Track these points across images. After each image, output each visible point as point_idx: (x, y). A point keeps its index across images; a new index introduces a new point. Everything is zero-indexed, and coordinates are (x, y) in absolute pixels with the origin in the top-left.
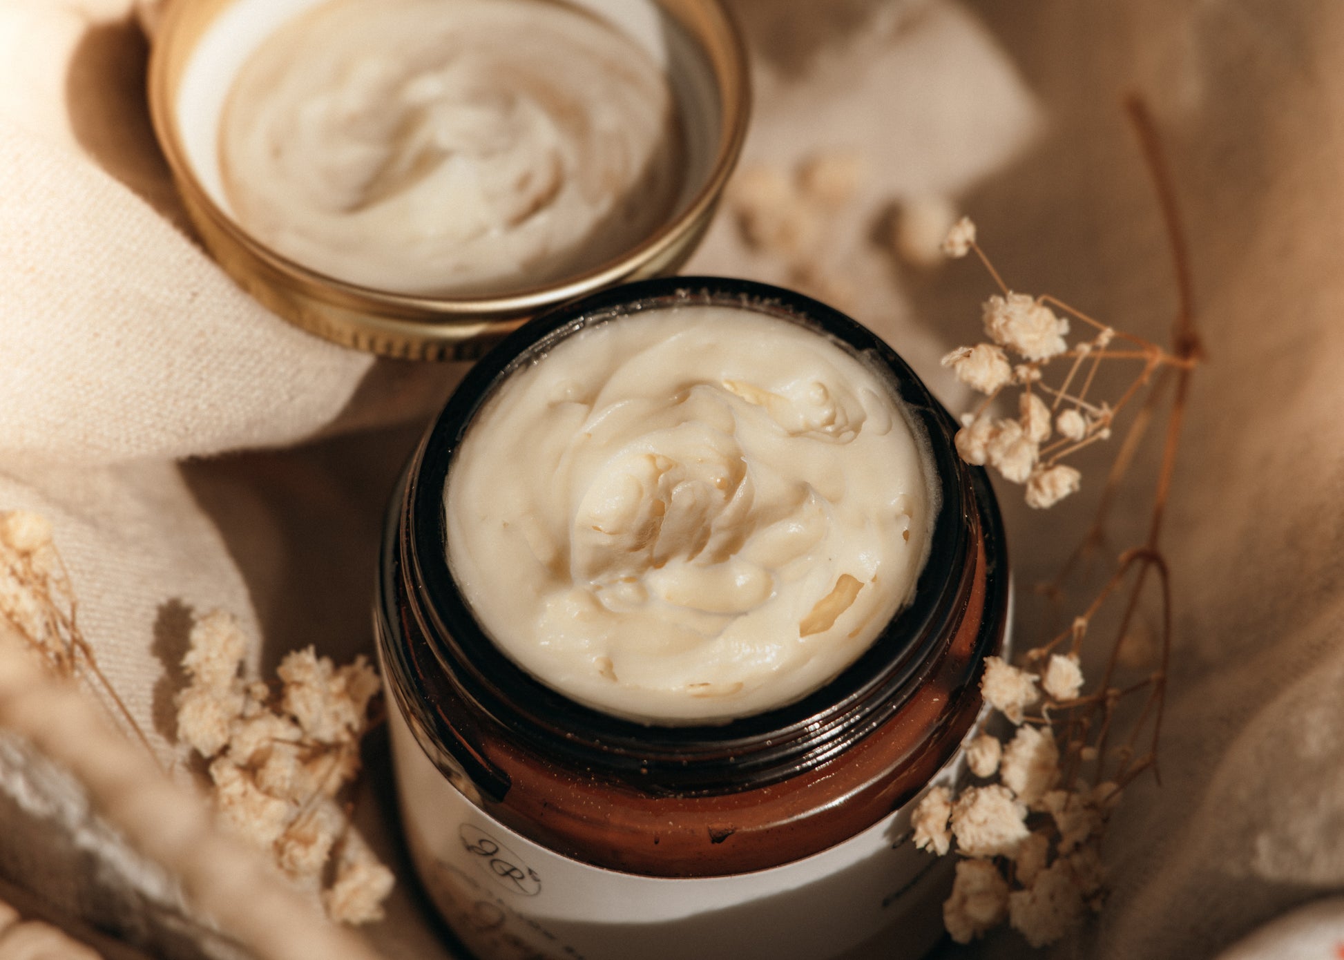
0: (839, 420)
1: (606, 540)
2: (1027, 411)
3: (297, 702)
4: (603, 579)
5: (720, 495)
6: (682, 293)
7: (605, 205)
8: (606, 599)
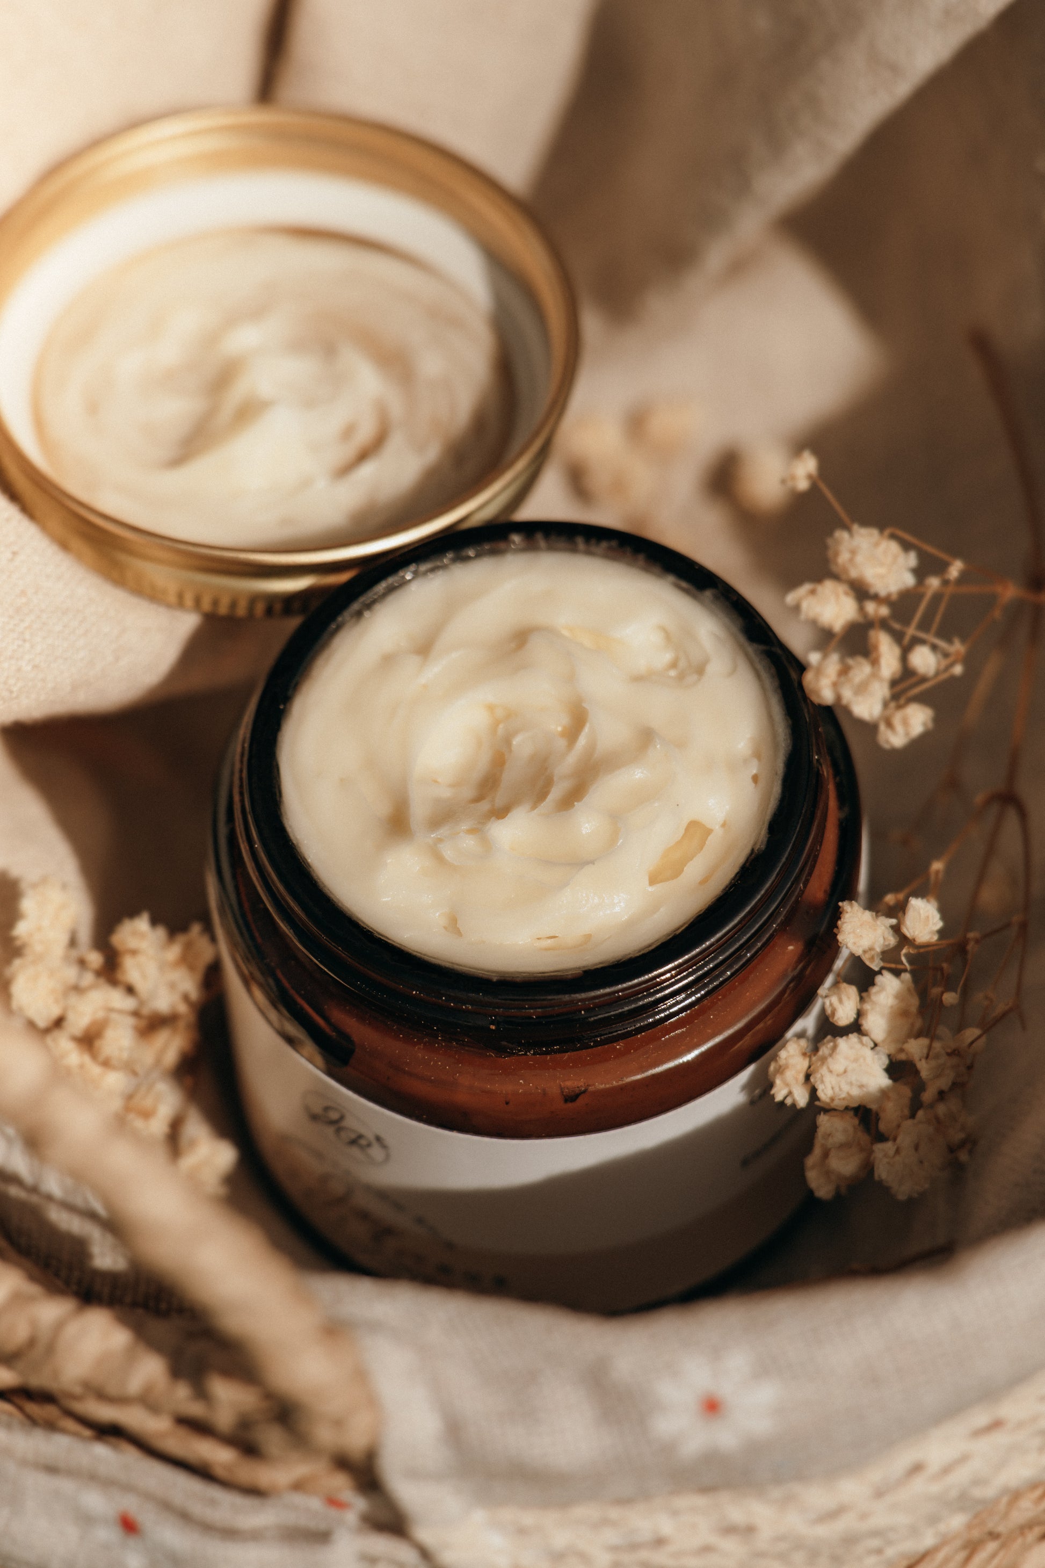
0: (682, 664)
1: (446, 793)
2: (876, 648)
3: (132, 970)
4: (443, 831)
5: (562, 743)
6: (516, 538)
7: (432, 453)
8: (448, 852)
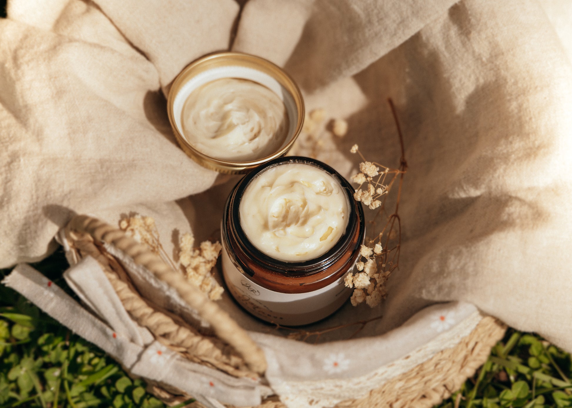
0: (327, 190)
1: (276, 219)
2: (370, 188)
3: (205, 253)
4: (276, 229)
5: (301, 209)
6: (291, 160)
7: (271, 136)
8: (277, 234)
